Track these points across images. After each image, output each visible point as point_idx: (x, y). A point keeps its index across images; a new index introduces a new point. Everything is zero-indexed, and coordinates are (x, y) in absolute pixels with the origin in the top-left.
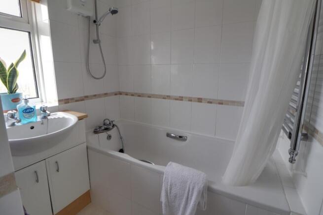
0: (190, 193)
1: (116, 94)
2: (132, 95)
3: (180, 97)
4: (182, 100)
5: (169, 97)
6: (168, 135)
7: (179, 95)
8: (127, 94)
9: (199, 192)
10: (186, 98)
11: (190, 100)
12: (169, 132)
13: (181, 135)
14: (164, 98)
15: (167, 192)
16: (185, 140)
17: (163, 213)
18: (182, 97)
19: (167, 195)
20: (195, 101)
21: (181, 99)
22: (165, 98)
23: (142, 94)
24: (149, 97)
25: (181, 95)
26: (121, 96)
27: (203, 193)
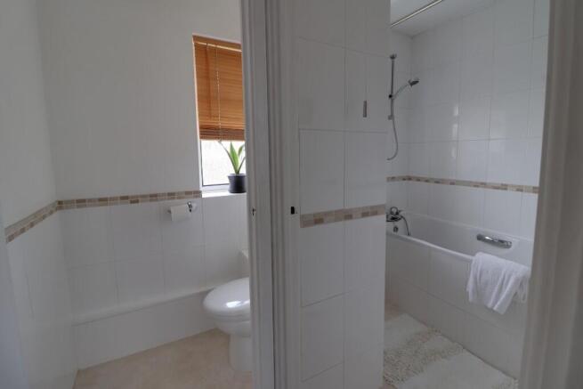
0: (505, 282)
1: (404, 179)
2: (427, 181)
3: (502, 185)
4: (506, 189)
5: (484, 185)
6: (480, 238)
7: (500, 182)
8: (418, 180)
9: (517, 280)
10: (513, 186)
11: (520, 189)
12: (482, 234)
13: (502, 239)
14: (475, 186)
15: (475, 278)
16: (508, 247)
17: (471, 299)
18: (506, 185)
19: (476, 282)
20: (528, 192)
21: (504, 187)
22: (477, 186)
23: (442, 180)
24: (452, 183)
25: (504, 183)
26: (410, 182)
27: (521, 284)
